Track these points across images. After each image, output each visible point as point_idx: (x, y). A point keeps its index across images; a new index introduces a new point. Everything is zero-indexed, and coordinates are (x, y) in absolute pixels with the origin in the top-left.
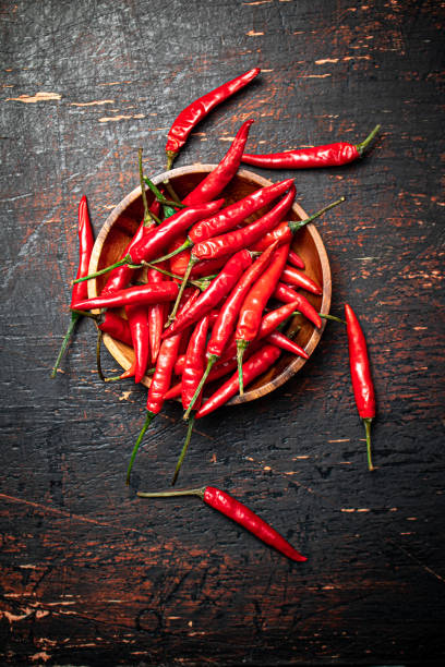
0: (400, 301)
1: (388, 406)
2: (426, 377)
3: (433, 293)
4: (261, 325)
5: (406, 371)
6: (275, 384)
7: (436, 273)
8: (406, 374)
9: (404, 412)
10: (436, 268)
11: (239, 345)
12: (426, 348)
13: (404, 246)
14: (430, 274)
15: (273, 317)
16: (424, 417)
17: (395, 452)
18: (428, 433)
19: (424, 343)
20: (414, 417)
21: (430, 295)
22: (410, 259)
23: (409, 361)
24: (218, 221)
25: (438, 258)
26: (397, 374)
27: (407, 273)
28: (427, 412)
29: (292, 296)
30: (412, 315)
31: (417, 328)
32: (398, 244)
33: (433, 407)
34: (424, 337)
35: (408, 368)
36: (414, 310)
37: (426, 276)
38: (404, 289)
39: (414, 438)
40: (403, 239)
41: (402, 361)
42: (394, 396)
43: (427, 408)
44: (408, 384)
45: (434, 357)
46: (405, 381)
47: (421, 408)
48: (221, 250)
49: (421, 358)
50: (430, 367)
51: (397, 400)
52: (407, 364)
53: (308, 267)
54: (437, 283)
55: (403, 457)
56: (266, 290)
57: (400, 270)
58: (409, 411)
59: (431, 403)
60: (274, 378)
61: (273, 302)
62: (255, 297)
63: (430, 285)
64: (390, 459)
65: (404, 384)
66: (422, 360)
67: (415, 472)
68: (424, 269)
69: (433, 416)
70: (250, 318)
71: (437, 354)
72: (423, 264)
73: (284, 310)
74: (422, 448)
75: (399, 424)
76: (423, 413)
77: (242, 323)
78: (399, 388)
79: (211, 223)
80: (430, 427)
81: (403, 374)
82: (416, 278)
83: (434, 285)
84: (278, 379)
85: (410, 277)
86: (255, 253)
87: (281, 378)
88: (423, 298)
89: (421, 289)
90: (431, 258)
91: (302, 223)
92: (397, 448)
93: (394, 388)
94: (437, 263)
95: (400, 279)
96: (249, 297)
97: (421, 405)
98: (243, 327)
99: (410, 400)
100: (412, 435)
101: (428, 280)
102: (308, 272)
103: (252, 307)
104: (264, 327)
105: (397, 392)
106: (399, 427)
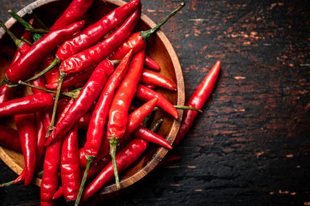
0: (224, 55)
1: (212, 140)
2: (243, 117)
3: (251, 50)
4: (128, 123)
5: (227, 112)
6: (147, 170)
7: (254, 33)
8: (227, 114)
9: (225, 145)
10: (254, 30)
11: (111, 142)
12: (243, 94)
13: (229, 11)
14: (249, 34)
15: (137, 114)
16: (241, 149)
17: (216, 177)
18: (244, 163)
19: (242, 89)
20: (233, 150)
21: (248, 51)
22: (234, 22)
23: (230, 104)
24: (80, 39)
25: (255, 22)
26: (221, 115)
27: (231, 33)
28: (243, 146)
29: (150, 94)
30: (233, 67)
31: (237, 78)
32: (224, 10)
33: (249, 142)
34: (243, 84)
35: (229, 110)
36: (236, 63)
37: (246, 36)
38: (227, 46)
39: (232, 167)
40: (228, 5)
41: (224, 104)
42: (217, 132)
43: (244, 143)
44: (229, 122)
45: (251, 102)
46: (226, 119)
47: (239, 143)
48: (85, 63)
49: (239, 101)
50: (247, 109)
51: (219, 135)
52: (228, 106)
53: (162, 68)
54: (254, 42)
55: (223, 182)
56: (129, 92)
57: (226, 30)
58: (228, 145)
59: (248, 138)
60: (145, 164)
61: (136, 101)
62: (121, 99)
63: (249, 43)
64: (211, 183)
65: (225, 122)
66: (240, 104)
67: (232, 195)
68: (245, 30)
69: (249, 149)
70: (118, 118)
71: (253, 99)
72: (244, 26)
73: (147, 107)
74: (239, 175)
75: (220, 155)
76: (240, 147)
77: (112, 122)
78: (221, 125)
79: (74, 42)
80: (245, 158)
81: (225, 114)
82: (238, 37)
83: (252, 43)
84: (148, 165)
85: (233, 36)
86: (115, 61)
87: (151, 164)
88: (243, 53)
89: (242, 46)
90: (250, 22)
91: (152, 31)
92: (218, 174)
93: (217, 126)
94: (255, 26)
95: (224, 37)
96: (115, 100)
97: (239, 140)
98: (113, 126)
99: (230, 136)
100: (231, 164)
101: (248, 40)
102: (163, 72)
103: (118, 107)
104: (131, 123)
105: (219, 129)
106: (221, 157)
